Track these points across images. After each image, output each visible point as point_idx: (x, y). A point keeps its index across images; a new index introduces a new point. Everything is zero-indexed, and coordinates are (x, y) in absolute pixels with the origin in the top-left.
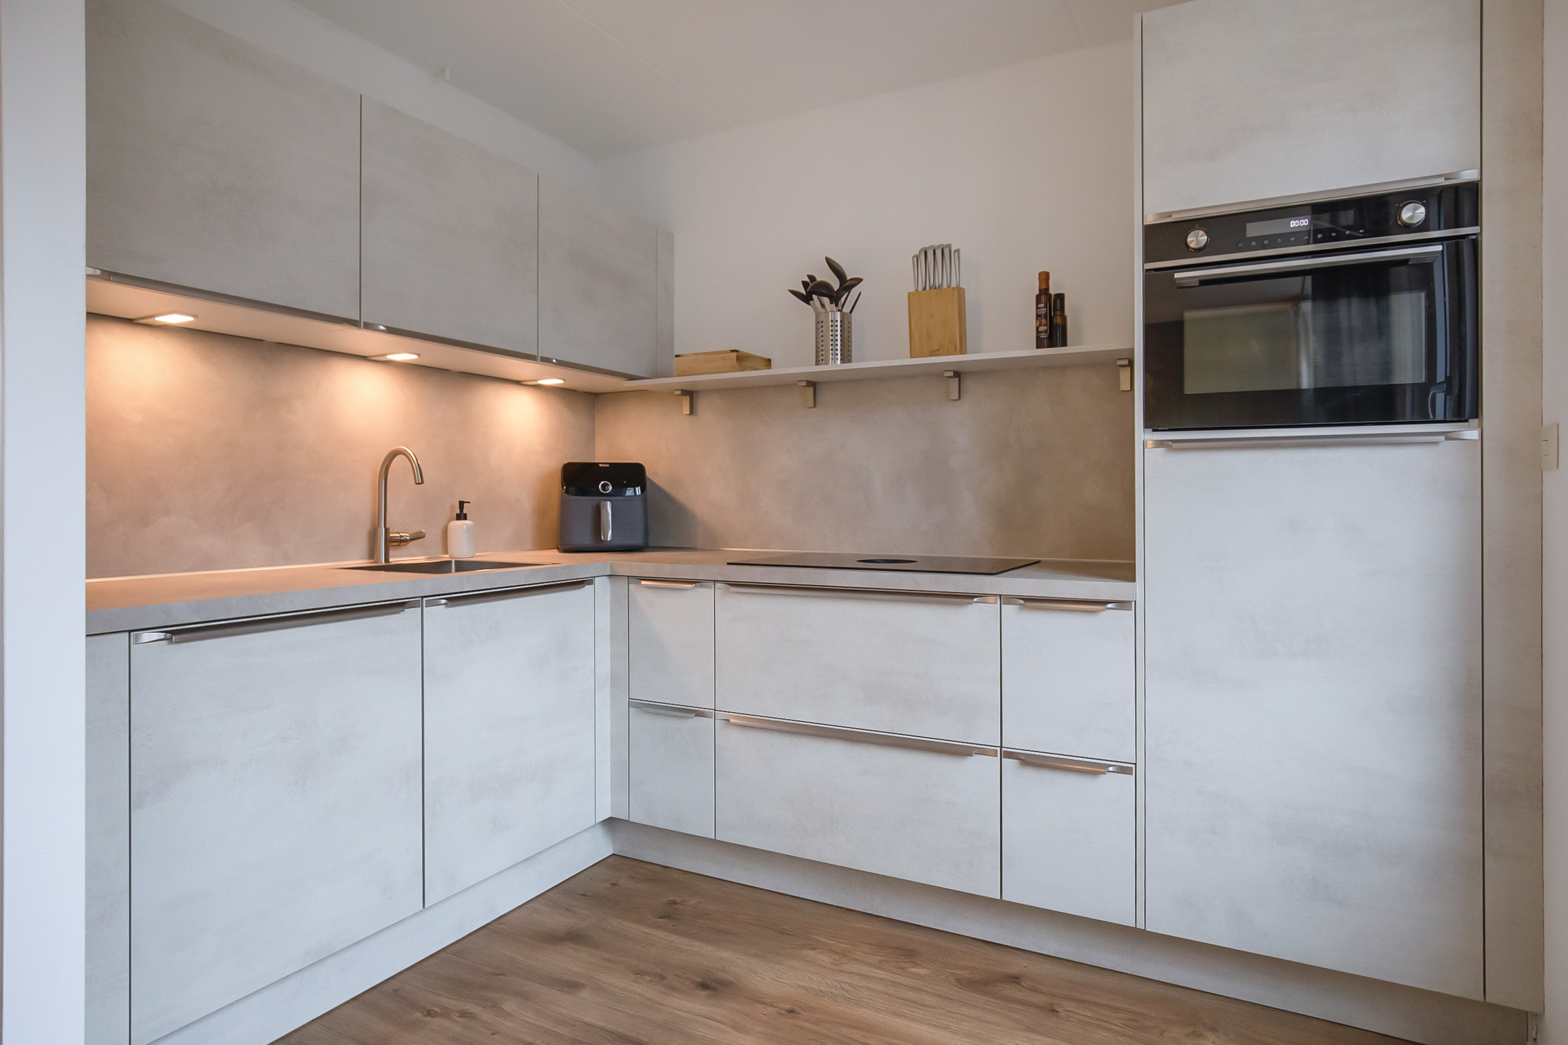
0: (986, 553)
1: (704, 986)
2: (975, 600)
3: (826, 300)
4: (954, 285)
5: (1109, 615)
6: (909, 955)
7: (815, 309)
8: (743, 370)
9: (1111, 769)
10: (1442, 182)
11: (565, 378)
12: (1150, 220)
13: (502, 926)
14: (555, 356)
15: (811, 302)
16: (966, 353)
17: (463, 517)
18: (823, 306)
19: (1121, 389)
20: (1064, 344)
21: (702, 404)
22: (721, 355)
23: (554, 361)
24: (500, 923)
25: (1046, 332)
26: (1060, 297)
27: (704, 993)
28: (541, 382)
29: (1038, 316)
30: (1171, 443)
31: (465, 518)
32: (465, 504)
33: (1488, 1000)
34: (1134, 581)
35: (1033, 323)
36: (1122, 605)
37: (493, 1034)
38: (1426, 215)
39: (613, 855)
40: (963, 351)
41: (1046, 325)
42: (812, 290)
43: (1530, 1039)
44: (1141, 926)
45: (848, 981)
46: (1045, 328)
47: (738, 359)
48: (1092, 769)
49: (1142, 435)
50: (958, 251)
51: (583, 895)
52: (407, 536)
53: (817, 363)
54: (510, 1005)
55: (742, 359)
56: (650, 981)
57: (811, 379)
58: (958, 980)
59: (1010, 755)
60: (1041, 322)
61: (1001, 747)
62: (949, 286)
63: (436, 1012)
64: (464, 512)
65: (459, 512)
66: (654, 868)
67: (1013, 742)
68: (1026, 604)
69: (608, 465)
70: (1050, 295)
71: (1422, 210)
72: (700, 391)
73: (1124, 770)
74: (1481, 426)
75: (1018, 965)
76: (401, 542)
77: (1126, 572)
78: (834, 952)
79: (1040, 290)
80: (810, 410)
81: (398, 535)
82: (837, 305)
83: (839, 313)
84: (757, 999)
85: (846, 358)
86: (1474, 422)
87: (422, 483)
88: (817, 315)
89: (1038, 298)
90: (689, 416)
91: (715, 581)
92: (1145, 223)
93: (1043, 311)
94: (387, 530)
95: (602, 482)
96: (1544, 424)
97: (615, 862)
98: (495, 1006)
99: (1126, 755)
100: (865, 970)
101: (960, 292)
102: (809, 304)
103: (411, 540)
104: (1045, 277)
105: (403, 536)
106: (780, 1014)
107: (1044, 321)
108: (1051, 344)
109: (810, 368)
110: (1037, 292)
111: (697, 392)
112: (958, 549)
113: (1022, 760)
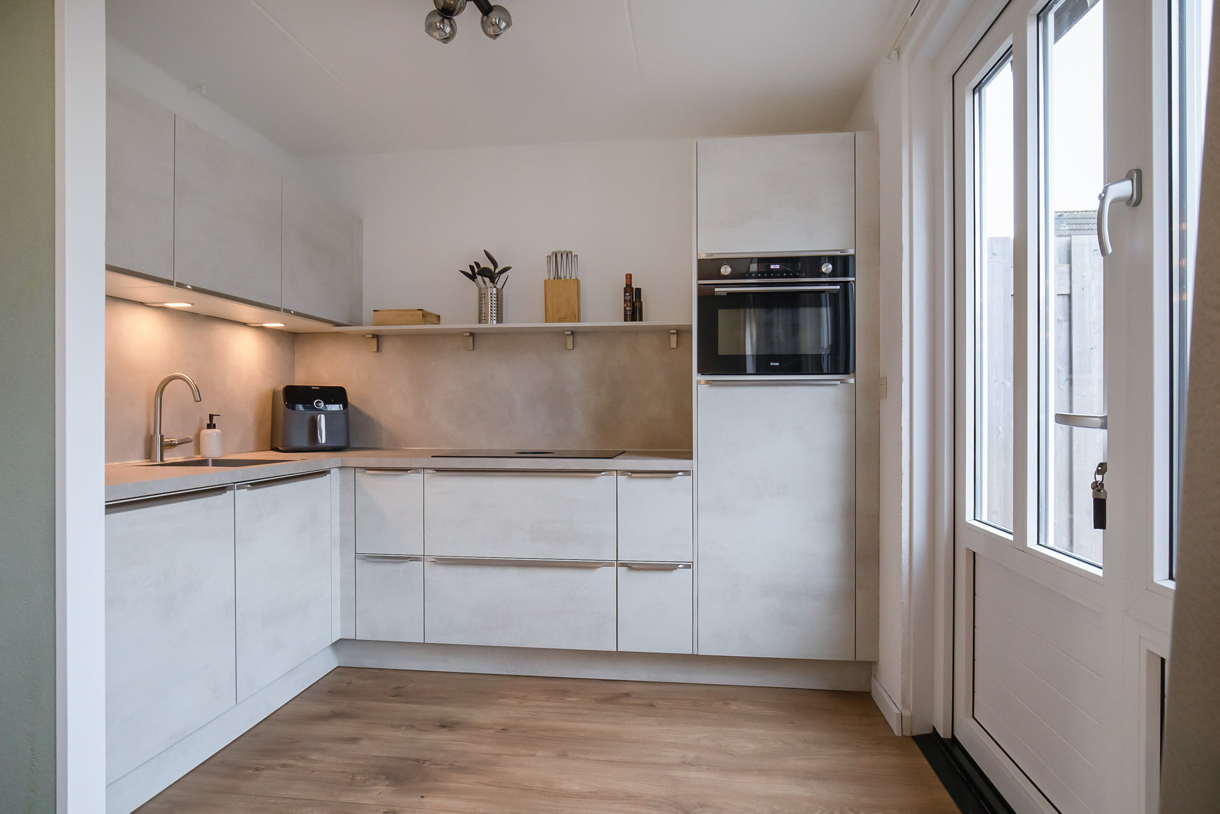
0: (590, 447)
1: (443, 726)
2: (602, 473)
3: (487, 280)
4: (573, 277)
5: (679, 479)
6: (564, 693)
7: (478, 285)
8: (425, 324)
9: (680, 566)
10: (839, 253)
11: (285, 323)
12: (703, 256)
13: (279, 717)
14: (293, 309)
15: (475, 280)
16: (580, 322)
17: (213, 426)
18: (484, 282)
19: (672, 347)
20: (641, 320)
21: (387, 345)
22: (410, 312)
23: (292, 312)
24: (277, 716)
25: (630, 310)
26: (639, 290)
27: (444, 730)
28: (265, 325)
29: (625, 301)
30: (712, 382)
31: (214, 427)
32: (214, 417)
33: (857, 659)
34: (692, 459)
35: (622, 305)
36: (687, 473)
37: (313, 772)
38: (832, 270)
39: (338, 667)
40: (579, 321)
41: (630, 306)
42: (475, 273)
43: (873, 676)
44: (695, 653)
45: (532, 710)
46: (630, 308)
47: (423, 315)
48: (669, 567)
49: (696, 377)
50: (576, 256)
51: (329, 692)
52: (176, 441)
53: (480, 321)
54: (315, 756)
55: (426, 316)
56: (406, 729)
57: (472, 331)
58: (596, 700)
59: (623, 565)
60: (627, 305)
61: (617, 560)
62: (570, 278)
63: (263, 768)
64: (214, 423)
65: (209, 423)
66: (376, 671)
67: (624, 557)
68: (632, 475)
69: (318, 388)
70: (633, 288)
71: (830, 266)
72: (385, 335)
73: (687, 567)
74: (855, 377)
75: (627, 688)
76: (172, 445)
77: (688, 455)
78: (517, 698)
79: (627, 285)
80: (470, 352)
81: (169, 440)
82: (493, 284)
83: (495, 289)
84: (481, 727)
85: (499, 320)
86: (852, 375)
87: (201, 400)
88: (480, 289)
89: (625, 289)
90: (375, 353)
91: (424, 468)
92: (698, 258)
93: (628, 298)
94: (162, 437)
95: (316, 401)
96: (881, 376)
97: (340, 671)
98: (303, 758)
99: (688, 558)
100: (539, 703)
101: (578, 281)
102: (474, 281)
103: (179, 444)
104: (629, 277)
105: (173, 441)
106: (498, 732)
107: (629, 304)
108: (633, 319)
109: (474, 325)
110: (625, 286)
111: (382, 336)
112: (572, 445)
113: (629, 567)
